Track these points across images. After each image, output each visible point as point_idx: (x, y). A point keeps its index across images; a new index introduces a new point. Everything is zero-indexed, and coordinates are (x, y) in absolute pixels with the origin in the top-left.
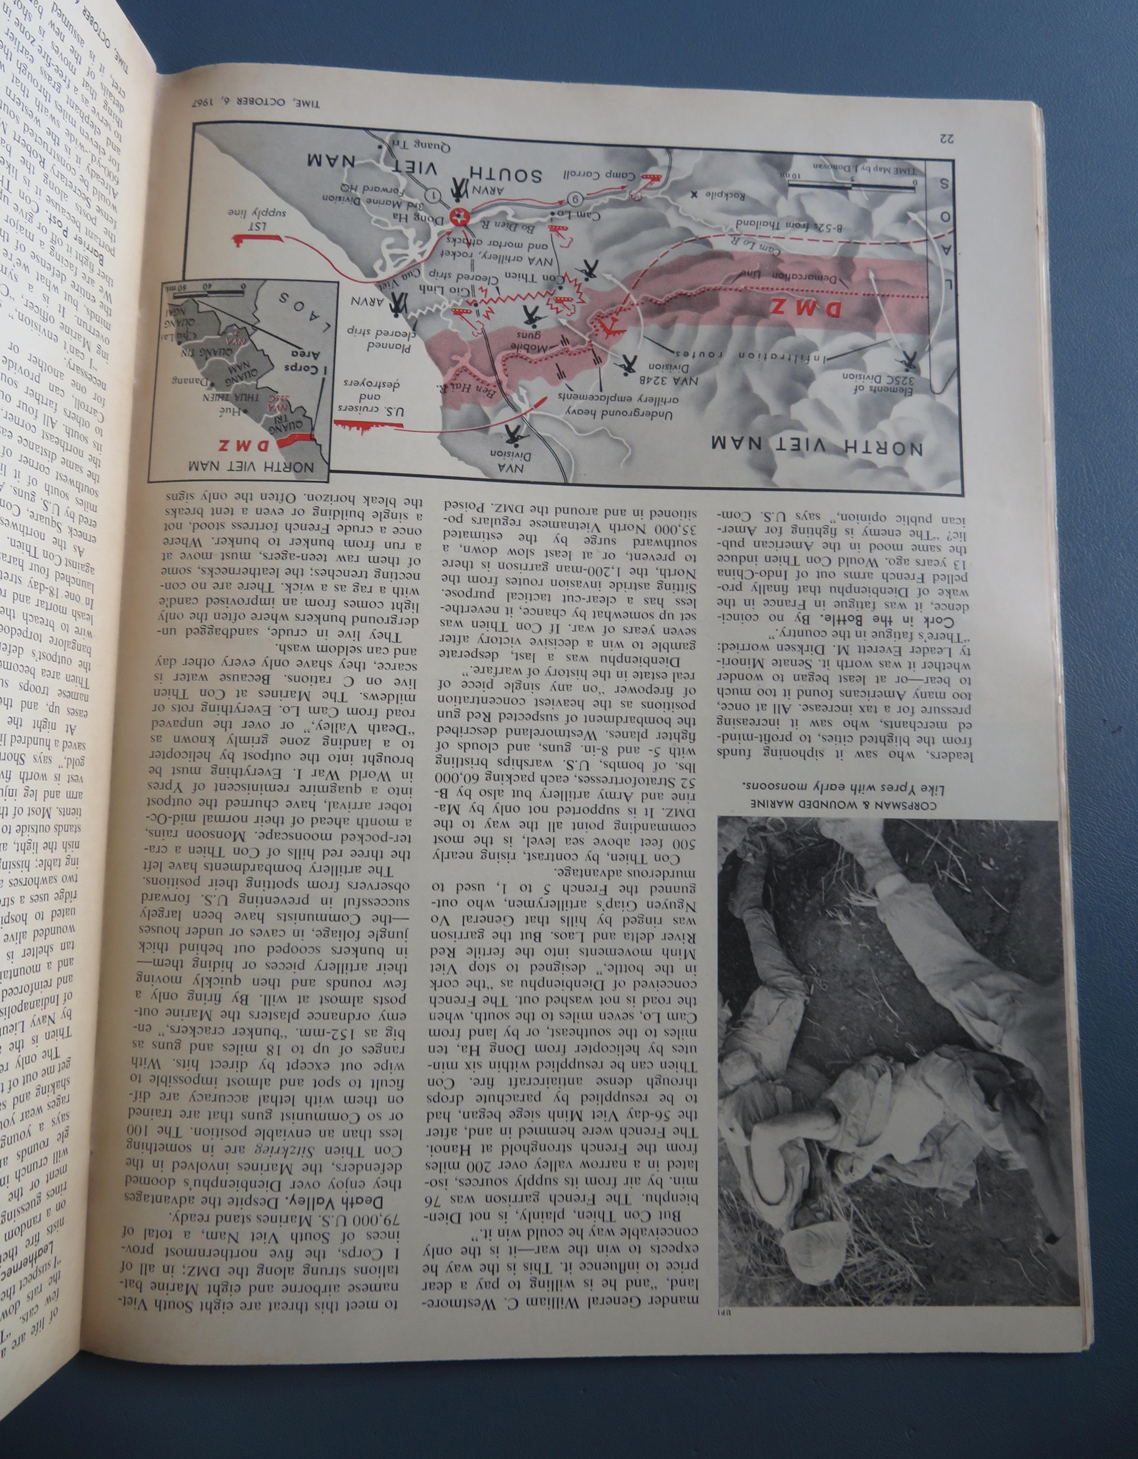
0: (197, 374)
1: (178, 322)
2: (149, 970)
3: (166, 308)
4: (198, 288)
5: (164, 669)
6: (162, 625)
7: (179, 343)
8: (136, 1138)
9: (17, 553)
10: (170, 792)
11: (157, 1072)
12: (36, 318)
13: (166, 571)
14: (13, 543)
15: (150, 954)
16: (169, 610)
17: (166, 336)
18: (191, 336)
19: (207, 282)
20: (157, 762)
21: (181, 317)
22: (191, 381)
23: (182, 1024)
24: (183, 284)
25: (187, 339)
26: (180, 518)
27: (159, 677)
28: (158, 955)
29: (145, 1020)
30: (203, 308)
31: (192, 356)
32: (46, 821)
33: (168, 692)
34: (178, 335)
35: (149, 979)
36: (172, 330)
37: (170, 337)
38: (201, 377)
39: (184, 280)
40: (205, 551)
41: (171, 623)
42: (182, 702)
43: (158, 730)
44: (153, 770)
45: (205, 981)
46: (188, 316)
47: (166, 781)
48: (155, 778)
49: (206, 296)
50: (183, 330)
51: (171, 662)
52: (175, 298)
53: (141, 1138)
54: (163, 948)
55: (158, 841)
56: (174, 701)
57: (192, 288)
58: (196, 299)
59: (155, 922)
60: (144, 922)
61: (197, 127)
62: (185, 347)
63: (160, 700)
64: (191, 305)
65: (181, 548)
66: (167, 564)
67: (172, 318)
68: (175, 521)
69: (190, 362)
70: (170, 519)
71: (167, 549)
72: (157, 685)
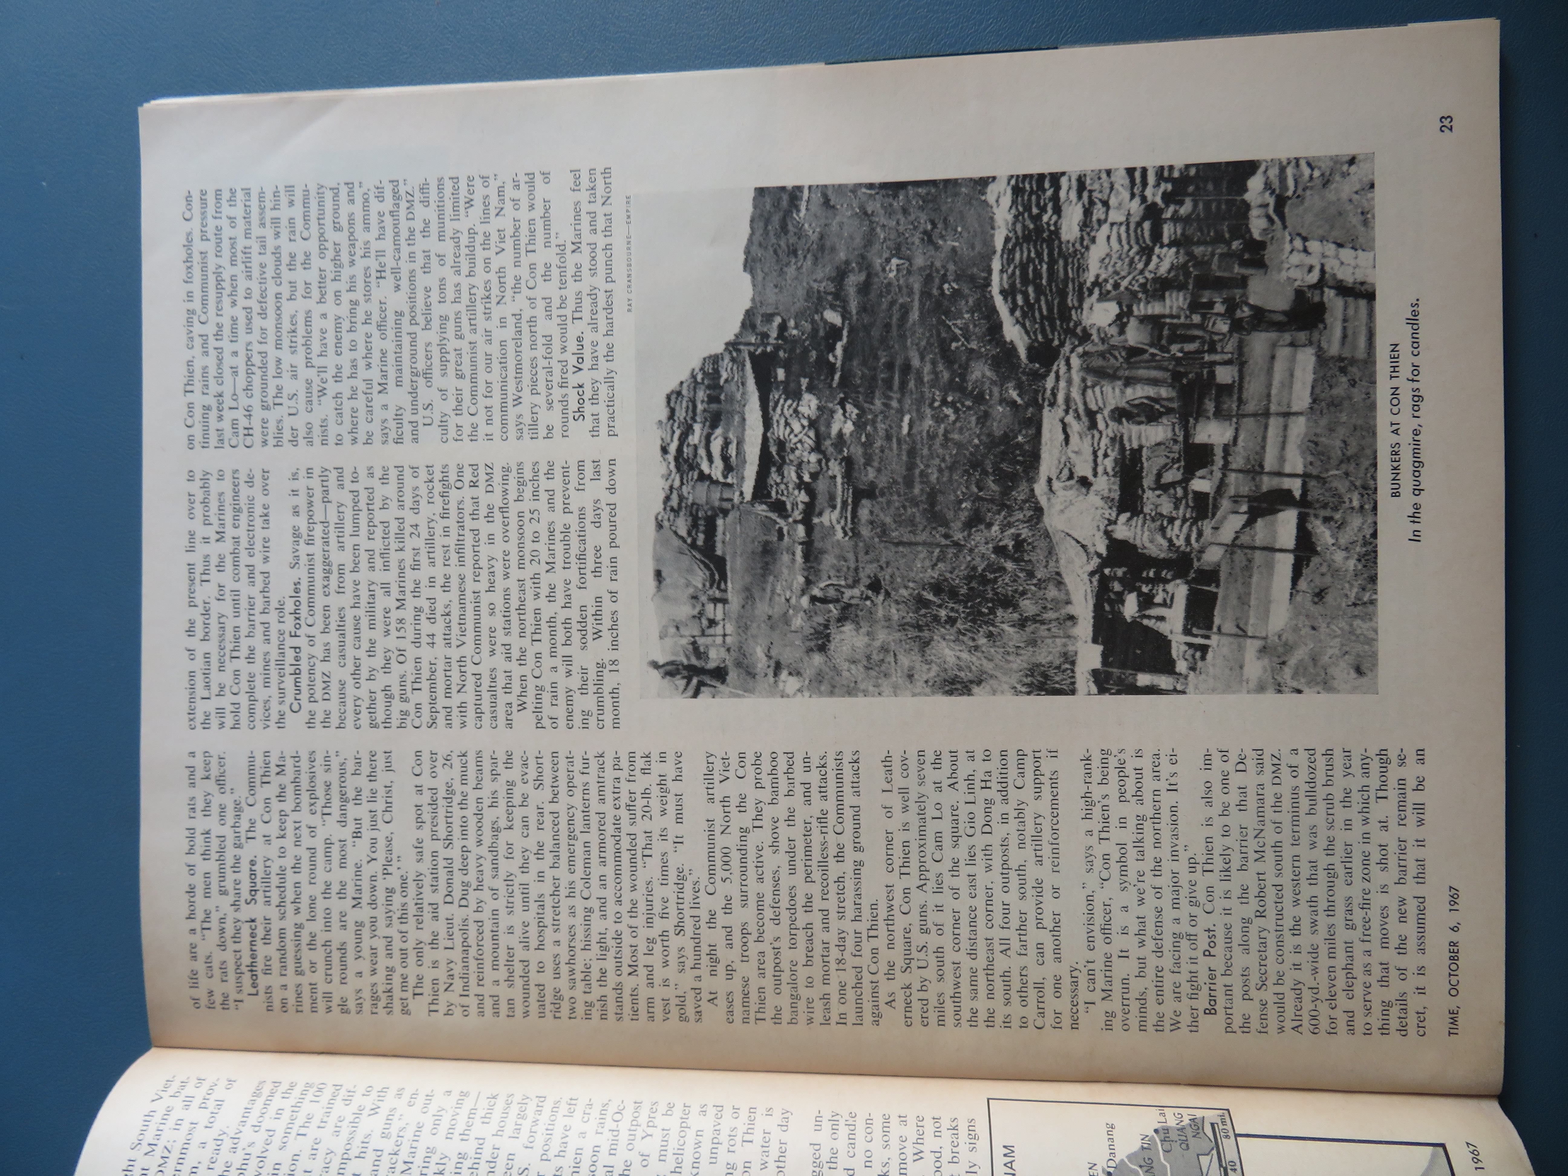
0: (1122, 1154)
1: (1182, 1129)
2: (468, 1104)
3: (1199, 1114)
4: (1230, 1154)
5: (777, 1118)
6: (827, 1115)
7: (1156, 1131)
8: (312, 1091)
9: (866, 913)
10: (644, 1126)
11: (366, 1112)
12: (1099, 920)
13: (887, 1119)
14: (874, 906)
15: (483, 1104)
16: (842, 1123)
17: (1163, 1115)
18: (1167, 1146)
19: (1238, 1167)
20: (678, 1112)
21: (1189, 1133)
22: (1111, 1147)
23: (405, 1140)
24: (1231, 1134)
25: (1163, 1141)
26: (947, 1135)
27: (769, 1112)
28: (481, 1113)
29: (421, 1100)
30: (1204, 1160)
31: (1143, 1148)
32: (626, 970)
33: (752, 1121)
34: (1167, 1130)
35: (459, 1103)
36: (1172, 1122)
37: (1162, 1119)
38: (1117, 1160)
39: (1237, 1136)
40: (908, 1166)
41: (826, 1126)
42: (738, 1139)
43: (711, 1112)
44: (671, 1107)
45: (441, 1167)
46: (1192, 1141)
47: (657, 1122)
48: (662, 1108)
49: (1221, 1165)
50: (1173, 1135)
51: (784, 1126)
52: (1212, 1125)
53: (310, 1096)
54: (486, 1119)
55: (595, 1113)
56: (742, 1129)
57: (1228, 1146)
58: (1214, 1152)
59: (514, 1110)
60: (517, 1098)
61: (1441, 1150)
62: (1152, 1139)
63: (744, 1114)
64: (1207, 1145)
65: (913, 1137)
66: (894, 1121)
67: (1186, 1121)
68: (943, 1129)
69: (1135, 1146)
70: (946, 1123)
71: (912, 1121)
72: (761, 1110)
